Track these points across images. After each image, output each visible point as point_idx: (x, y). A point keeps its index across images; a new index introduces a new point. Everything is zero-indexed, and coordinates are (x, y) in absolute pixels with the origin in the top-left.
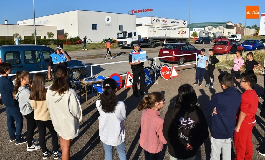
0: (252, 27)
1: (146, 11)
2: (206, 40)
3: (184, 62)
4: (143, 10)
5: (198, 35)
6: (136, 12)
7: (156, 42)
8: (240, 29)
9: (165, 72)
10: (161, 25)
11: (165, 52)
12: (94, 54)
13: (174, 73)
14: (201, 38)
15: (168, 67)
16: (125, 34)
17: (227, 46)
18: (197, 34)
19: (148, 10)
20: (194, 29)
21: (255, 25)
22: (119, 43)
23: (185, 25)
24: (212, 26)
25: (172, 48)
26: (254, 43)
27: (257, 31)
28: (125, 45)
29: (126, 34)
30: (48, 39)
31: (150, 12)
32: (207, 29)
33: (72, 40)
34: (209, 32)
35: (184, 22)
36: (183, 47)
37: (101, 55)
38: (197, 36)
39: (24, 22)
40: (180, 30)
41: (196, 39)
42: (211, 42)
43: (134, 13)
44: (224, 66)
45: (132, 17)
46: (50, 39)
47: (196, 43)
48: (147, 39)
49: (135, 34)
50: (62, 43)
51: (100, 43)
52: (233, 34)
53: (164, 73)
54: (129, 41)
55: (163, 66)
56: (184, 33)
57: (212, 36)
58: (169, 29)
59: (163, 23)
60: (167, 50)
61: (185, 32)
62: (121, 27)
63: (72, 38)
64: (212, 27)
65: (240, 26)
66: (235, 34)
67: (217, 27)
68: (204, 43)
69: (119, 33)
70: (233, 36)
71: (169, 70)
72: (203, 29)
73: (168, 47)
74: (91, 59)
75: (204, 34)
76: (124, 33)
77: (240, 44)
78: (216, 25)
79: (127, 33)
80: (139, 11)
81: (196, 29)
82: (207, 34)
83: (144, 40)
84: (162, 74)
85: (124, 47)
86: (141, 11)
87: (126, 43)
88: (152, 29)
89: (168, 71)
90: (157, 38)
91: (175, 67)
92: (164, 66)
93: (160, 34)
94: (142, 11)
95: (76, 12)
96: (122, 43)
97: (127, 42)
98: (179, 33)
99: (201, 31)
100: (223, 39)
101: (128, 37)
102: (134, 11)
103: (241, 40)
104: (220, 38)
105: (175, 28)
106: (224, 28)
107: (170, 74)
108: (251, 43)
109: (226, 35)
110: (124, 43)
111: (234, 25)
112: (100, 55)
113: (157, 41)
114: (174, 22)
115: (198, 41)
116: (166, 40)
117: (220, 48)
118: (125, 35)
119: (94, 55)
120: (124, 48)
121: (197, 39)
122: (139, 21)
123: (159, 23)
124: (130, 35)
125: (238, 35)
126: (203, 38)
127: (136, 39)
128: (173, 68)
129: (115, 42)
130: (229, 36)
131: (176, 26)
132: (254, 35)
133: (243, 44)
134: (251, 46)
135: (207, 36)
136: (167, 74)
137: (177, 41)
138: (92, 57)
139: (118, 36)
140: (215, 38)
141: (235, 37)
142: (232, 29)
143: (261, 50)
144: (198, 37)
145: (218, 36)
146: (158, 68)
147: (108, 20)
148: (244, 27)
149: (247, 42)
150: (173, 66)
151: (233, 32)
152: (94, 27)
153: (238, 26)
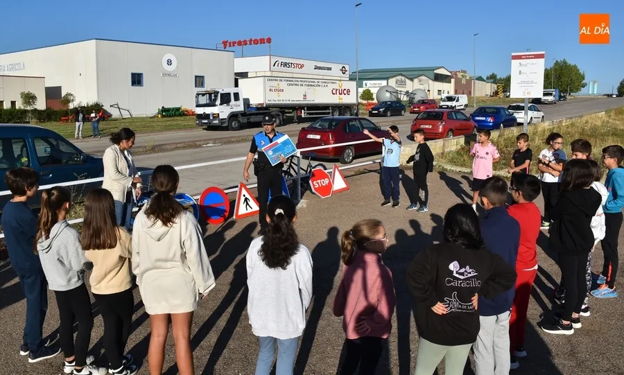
0: (488, 78)
1: (256, 42)
2: (394, 108)
3: (354, 158)
4: (251, 41)
5: (374, 96)
6: (234, 46)
7: (283, 113)
8: (464, 82)
9: (319, 181)
10: (291, 75)
11: (311, 136)
12: (146, 144)
13: (339, 183)
14: (383, 102)
15: (325, 169)
16: (213, 95)
17: (442, 122)
18: (372, 94)
19: (262, 41)
20: (364, 82)
21: (493, 74)
22: (200, 117)
23: (344, 73)
24: (402, 75)
25: (327, 127)
26: (496, 113)
27: (498, 86)
28: (215, 122)
29: (216, 96)
30: (22, 108)
31: (267, 45)
32: (392, 82)
34: (399, 89)
35: (344, 67)
36: (351, 123)
37: (162, 145)
38: (373, 99)
40: (336, 86)
41: (370, 104)
42: (405, 112)
43: (228, 48)
44: (440, 164)
45: (225, 55)
46: (29, 108)
47: (371, 115)
48: (264, 108)
49: (237, 96)
51: (151, 118)
52: (448, 93)
53: (318, 183)
54: (223, 111)
55: (315, 167)
56: (345, 92)
57: (404, 98)
58: (312, 84)
59: (297, 70)
60: (315, 131)
61: (348, 91)
62: (199, 81)
64: (403, 78)
65: (462, 76)
66: (452, 94)
67: (415, 78)
68: (389, 114)
69: (198, 94)
70: (450, 99)
71: (327, 177)
72: (384, 83)
73: (317, 126)
74: (139, 155)
75: (388, 95)
76: (210, 94)
77: (468, 115)
78: (412, 74)
79: (219, 95)
80: (240, 43)
81: (369, 82)
82: (395, 94)
83: (258, 109)
84: (314, 185)
85: (212, 126)
86: (245, 43)
87: (216, 116)
88: (274, 84)
89: (326, 179)
90: (286, 105)
91: (340, 169)
92: (317, 168)
93: (292, 95)
94: (248, 42)
95: (92, 44)
96: (206, 116)
97: (218, 114)
98: (334, 92)
99: (381, 88)
100: (429, 104)
101: (221, 104)
102: (230, 43)
103: (466, 106)
104: (423, 102)
105: (326, 82)
106: (430, 81)
107: (330, 186)
108: (490, 113)
109: (433, 96)
110: (211, 118)
111: (449, 74)
112: (159, 145)
113: (287, 111)
114: (320, 68)
115: (377, 109)
116: (306, 109)
117: (427, 126)
118: (213, 98)
119: (145, 147)
120: (211, 128)
121: (372, 106)
122: (241, 65)
123: (285, 69)
124: (226, 99)
125: (459, 96)
126: (386, 102)
127: (239, 107)
128: (337, 172)
129: (186, 115)
130: (439, 97)
131: (325, 77)
132: (492, 96)
133: (473, 115)
134: (490, 119)
135: (394, 99)
136: (324, 185)
137: (331, 111)
138: (140, 150)
139: (197, 101)
140: (411, 102)
141: (454, 100)
142: (446, 82)
143: (512, 128)
144: (375, 101)
145: (418, 98)
146: (304, 172)
147: (169, 62)
148: (471, 79)
149: (482, 111)
150: (336, 167)
151: (449, 88)
152: (137, 80)
153: (459, 75)
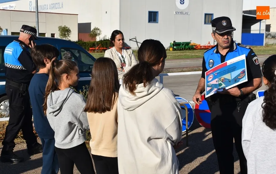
33: (106, 43)
39: (11, 5)
50: (87, 48)
62: (209, 18)
63: (107, 40)
129: (194, 49)
147: (182, 2)
152: (153, 17)
